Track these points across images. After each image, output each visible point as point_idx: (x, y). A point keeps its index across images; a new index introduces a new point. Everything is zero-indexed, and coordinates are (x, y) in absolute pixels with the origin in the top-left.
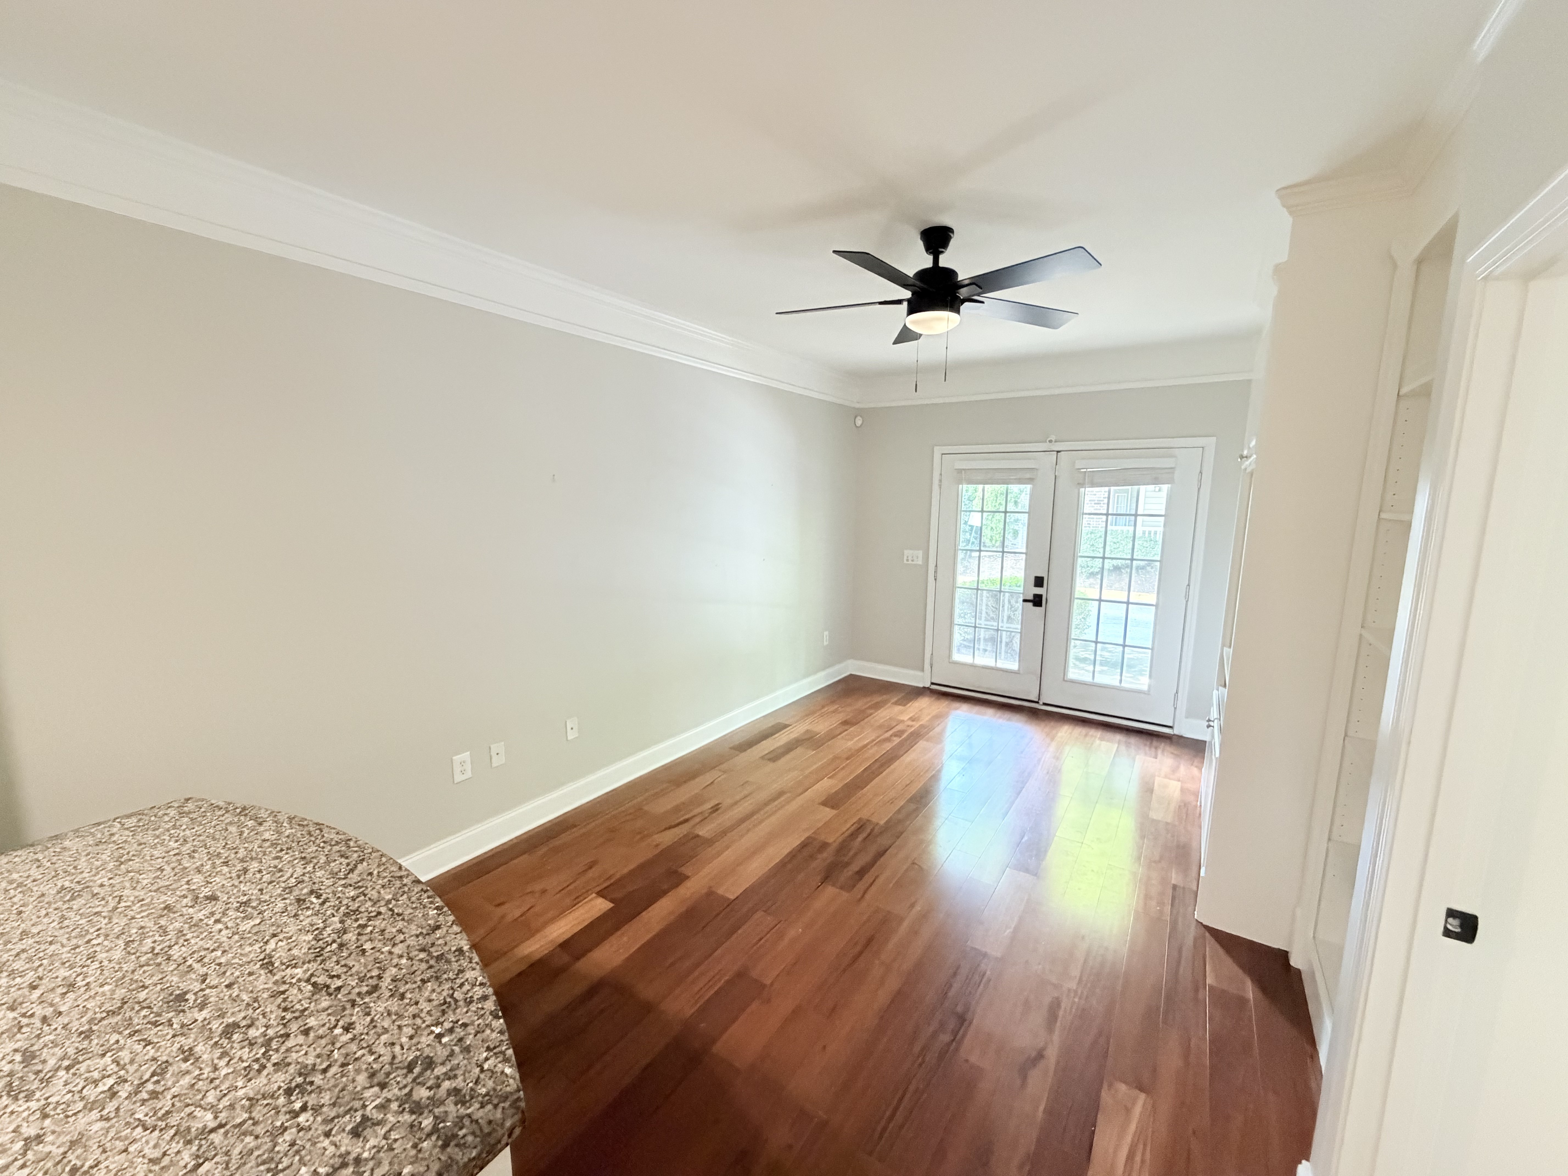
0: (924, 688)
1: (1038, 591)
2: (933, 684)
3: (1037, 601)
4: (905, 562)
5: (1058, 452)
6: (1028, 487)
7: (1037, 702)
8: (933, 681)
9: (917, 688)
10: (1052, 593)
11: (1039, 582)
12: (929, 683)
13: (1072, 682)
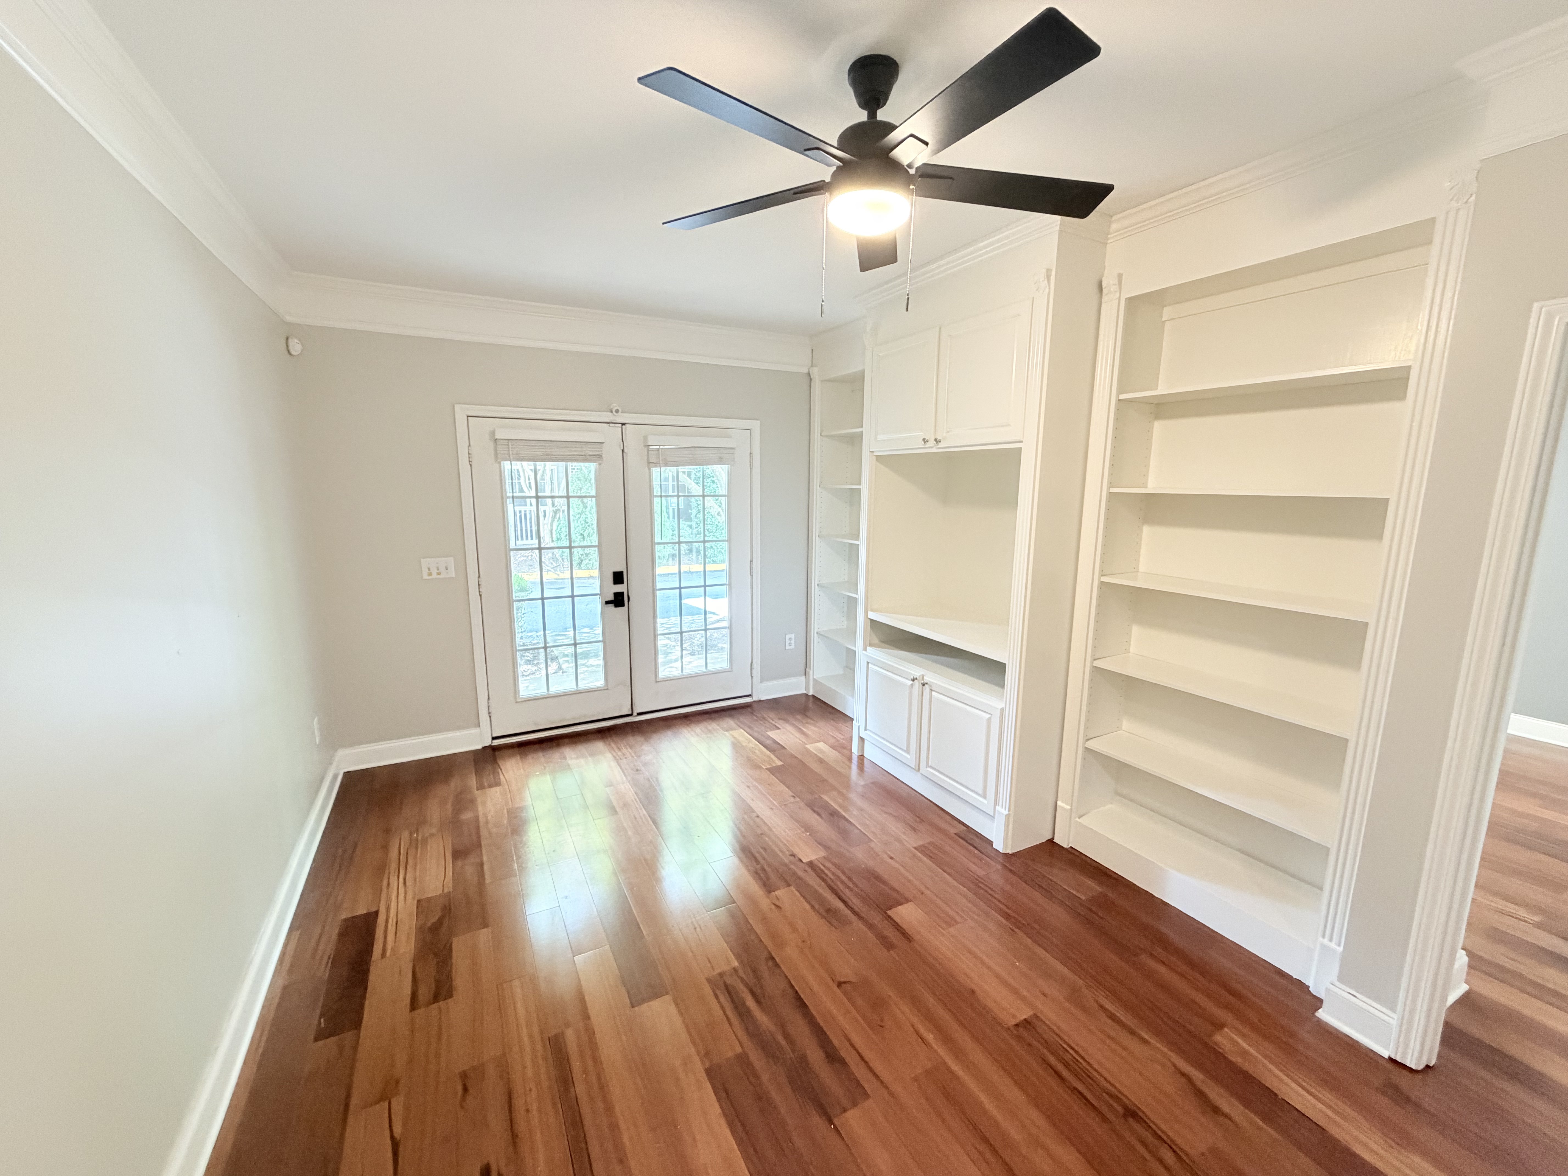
0: (484, 748)
1: (619, 588)
2: (494, 738)
3: (618, 600)
4: (425, 576)
5: (623, 424)
6: (592, 466)
7: (631, 715)
8: (494, 735)
9: (475, 752)
10: (634, 587)
11: (618, 578)
12: (490, 739)
13: (665, 680)
